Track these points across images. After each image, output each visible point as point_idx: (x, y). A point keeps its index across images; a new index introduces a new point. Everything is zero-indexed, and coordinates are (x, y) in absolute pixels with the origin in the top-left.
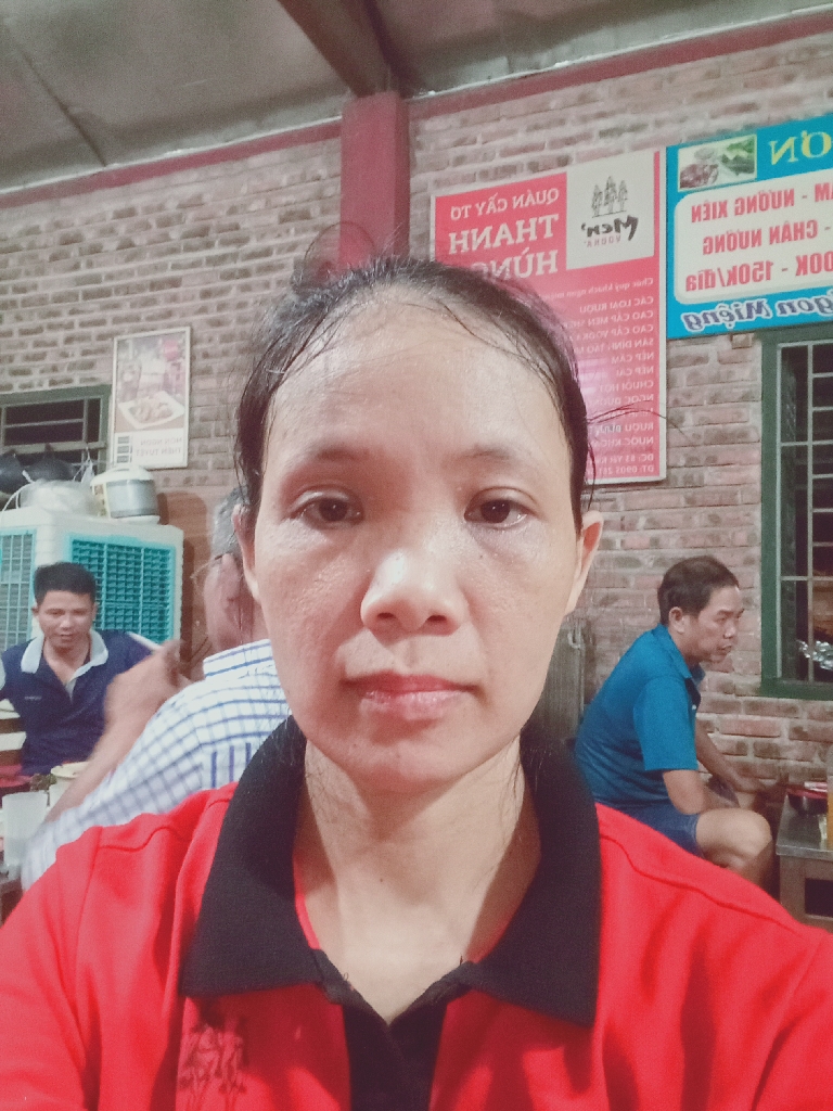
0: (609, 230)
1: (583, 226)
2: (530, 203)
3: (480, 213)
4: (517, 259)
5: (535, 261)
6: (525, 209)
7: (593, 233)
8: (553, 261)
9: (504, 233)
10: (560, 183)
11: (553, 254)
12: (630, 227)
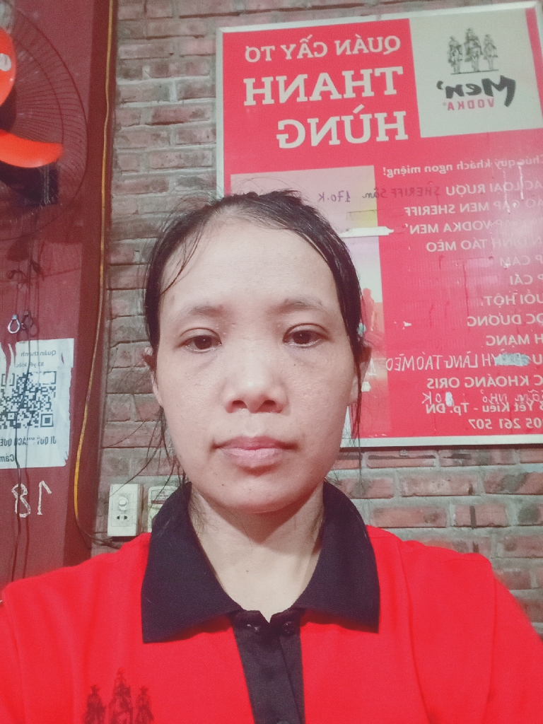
0: (476, 91)
1: (439, 85)
2: (361, 51)
3: (289, 57)
4: (347, 120)
5: (374, 123)
6: (353, 56)
7: (455, 94)
8: (400, 125)
9: (325, 84)
10: (402, 29)
11: (400, 115)
12: (505, 90)
